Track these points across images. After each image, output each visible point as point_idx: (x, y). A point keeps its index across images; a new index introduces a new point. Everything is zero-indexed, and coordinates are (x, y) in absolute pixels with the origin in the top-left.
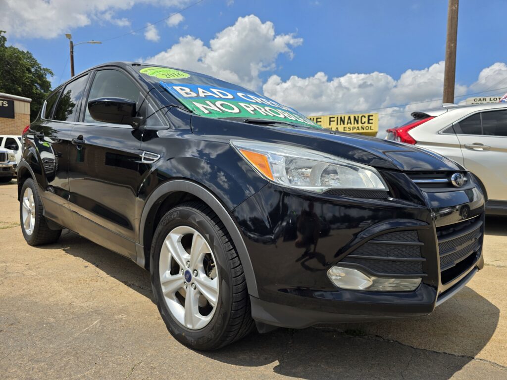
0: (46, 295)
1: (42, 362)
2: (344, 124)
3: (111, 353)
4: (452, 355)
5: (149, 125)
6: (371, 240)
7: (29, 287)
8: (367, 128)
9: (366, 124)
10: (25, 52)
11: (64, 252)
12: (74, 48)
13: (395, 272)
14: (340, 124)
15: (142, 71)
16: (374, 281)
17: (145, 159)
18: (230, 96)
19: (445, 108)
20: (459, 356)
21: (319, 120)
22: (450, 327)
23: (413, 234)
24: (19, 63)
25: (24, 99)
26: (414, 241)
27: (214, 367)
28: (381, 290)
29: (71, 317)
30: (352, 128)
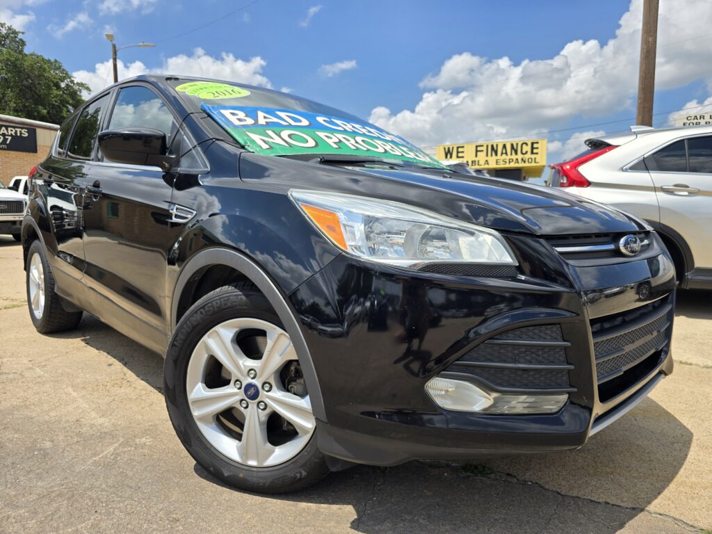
0: (46, 407)
1: (22, 508)
2: (496, 154)
3: (121, 496)
4: (618, 506)
5: (184, 167)
6: (490, 339)
7: (26, 394)
8: (530, 160)
9: (529, 155)
10: (53, 60)
11: (83, 344)
12: (118, 53)
13: (526, 386)
14: (492, 155)
15: (179, 88)
16: (495, 399)
17: (177, 216)
18: (305, 122)
19: (634, 133)
20: (627, 508)
21: (460, 150)
22: (620, 461)
23: (554, 329)
24: (44, 76)
25: (50, 126)
26: (556, 340)
27: (262, 520)
28: (506, 412)
29: (76, 440)
30: (507, 161)
